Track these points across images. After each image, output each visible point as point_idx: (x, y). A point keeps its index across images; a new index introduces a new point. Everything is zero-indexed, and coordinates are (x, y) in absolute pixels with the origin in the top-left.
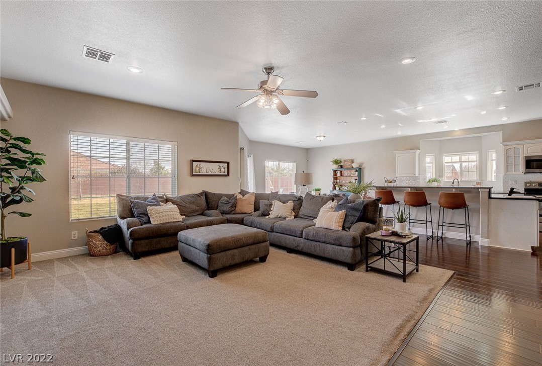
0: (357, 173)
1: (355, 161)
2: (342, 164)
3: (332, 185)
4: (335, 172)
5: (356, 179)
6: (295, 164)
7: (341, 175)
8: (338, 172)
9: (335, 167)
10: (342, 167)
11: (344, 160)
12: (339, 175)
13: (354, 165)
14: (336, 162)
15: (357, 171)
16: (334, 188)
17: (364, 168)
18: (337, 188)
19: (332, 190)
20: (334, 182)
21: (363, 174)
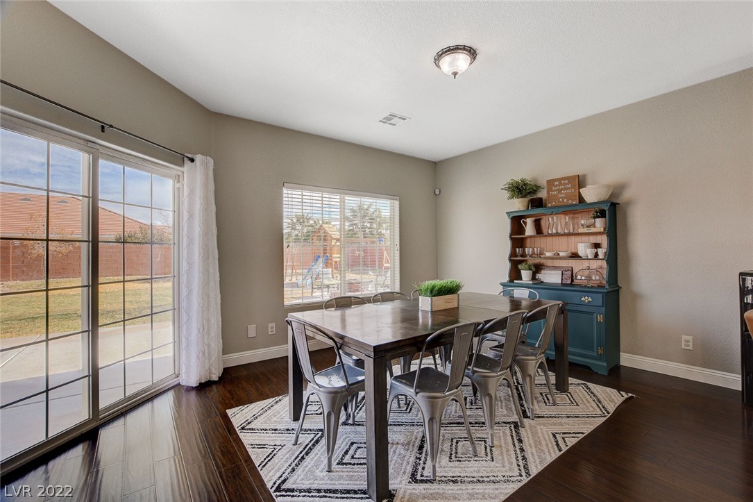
0: (600, 224)
1: (589, 180)
2: (543, 194)
3: (508, 265)
4: (517, 222)
5: (597, 246)
6: (397, 203)
7: (539, 230)
8: (529, 221)
9: (518, 205)
10: (538, 203)
11: (549, 182)
12: (529, 230)
13: (591, 194)
14: (520, 189)
15: (601, 214)
16: (515, 274)
17: (628, 203)
18: (526, 275)
19: (506, 279)
20: (513, 254)
21: (625, 224)
